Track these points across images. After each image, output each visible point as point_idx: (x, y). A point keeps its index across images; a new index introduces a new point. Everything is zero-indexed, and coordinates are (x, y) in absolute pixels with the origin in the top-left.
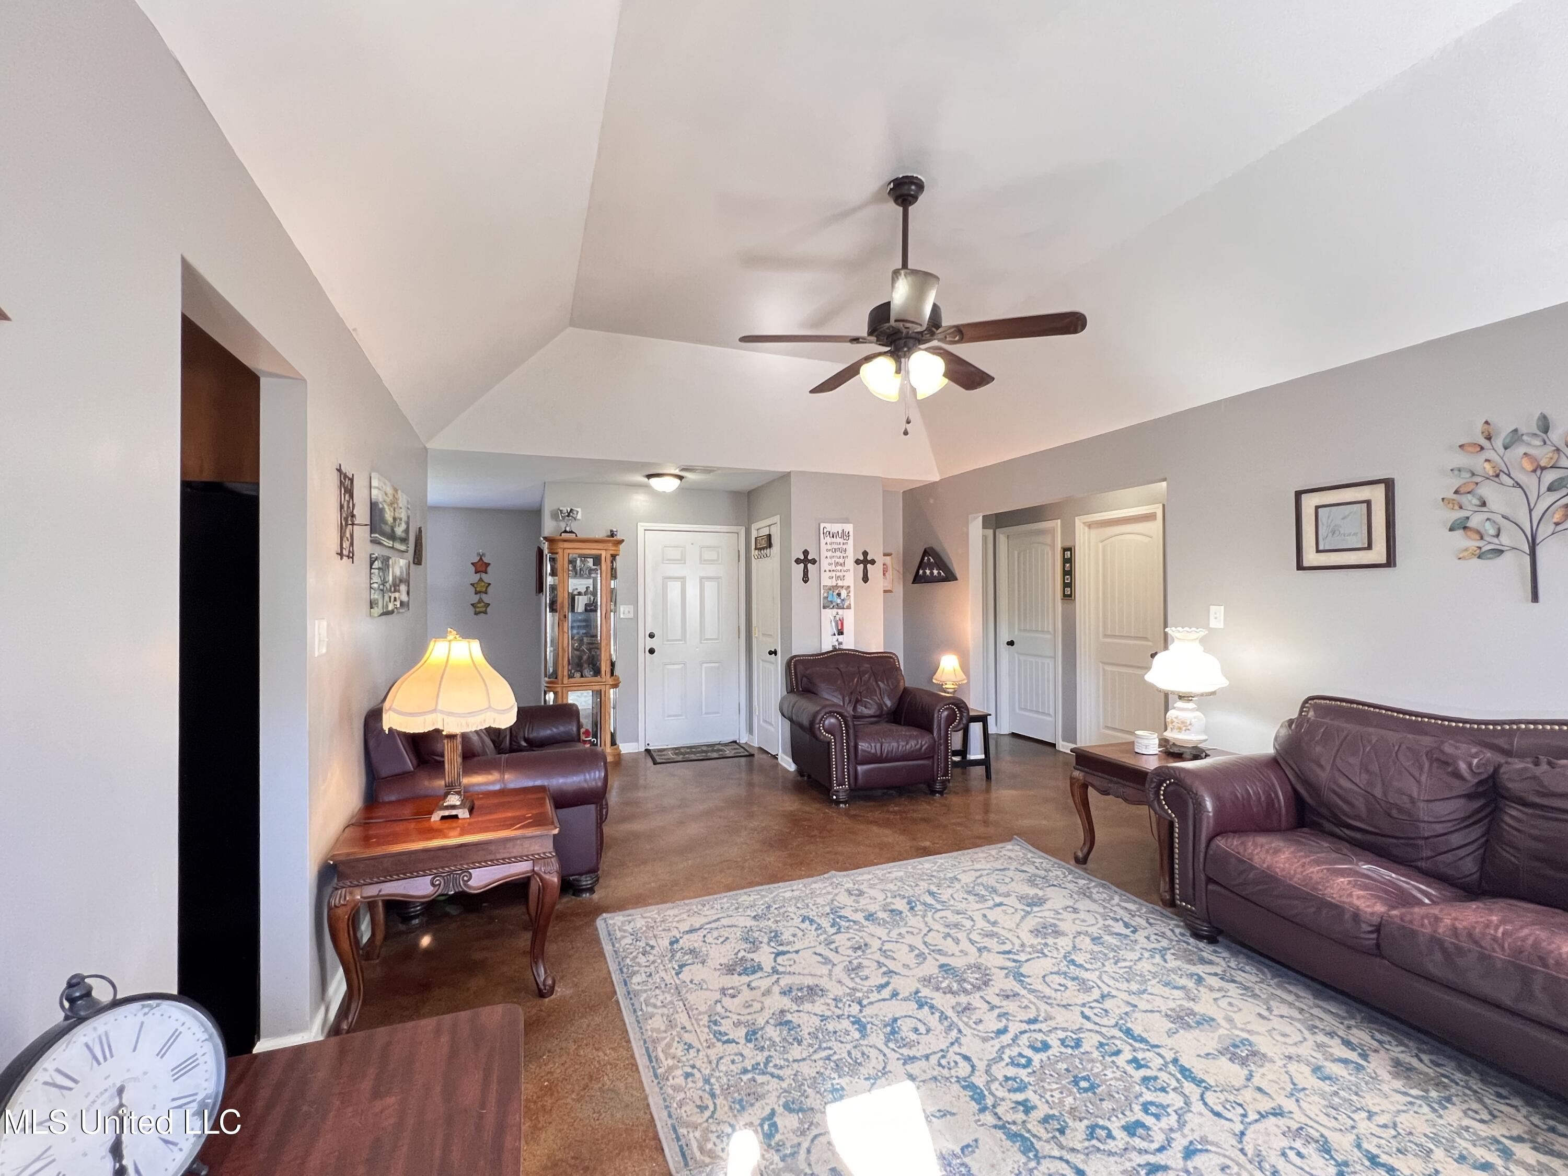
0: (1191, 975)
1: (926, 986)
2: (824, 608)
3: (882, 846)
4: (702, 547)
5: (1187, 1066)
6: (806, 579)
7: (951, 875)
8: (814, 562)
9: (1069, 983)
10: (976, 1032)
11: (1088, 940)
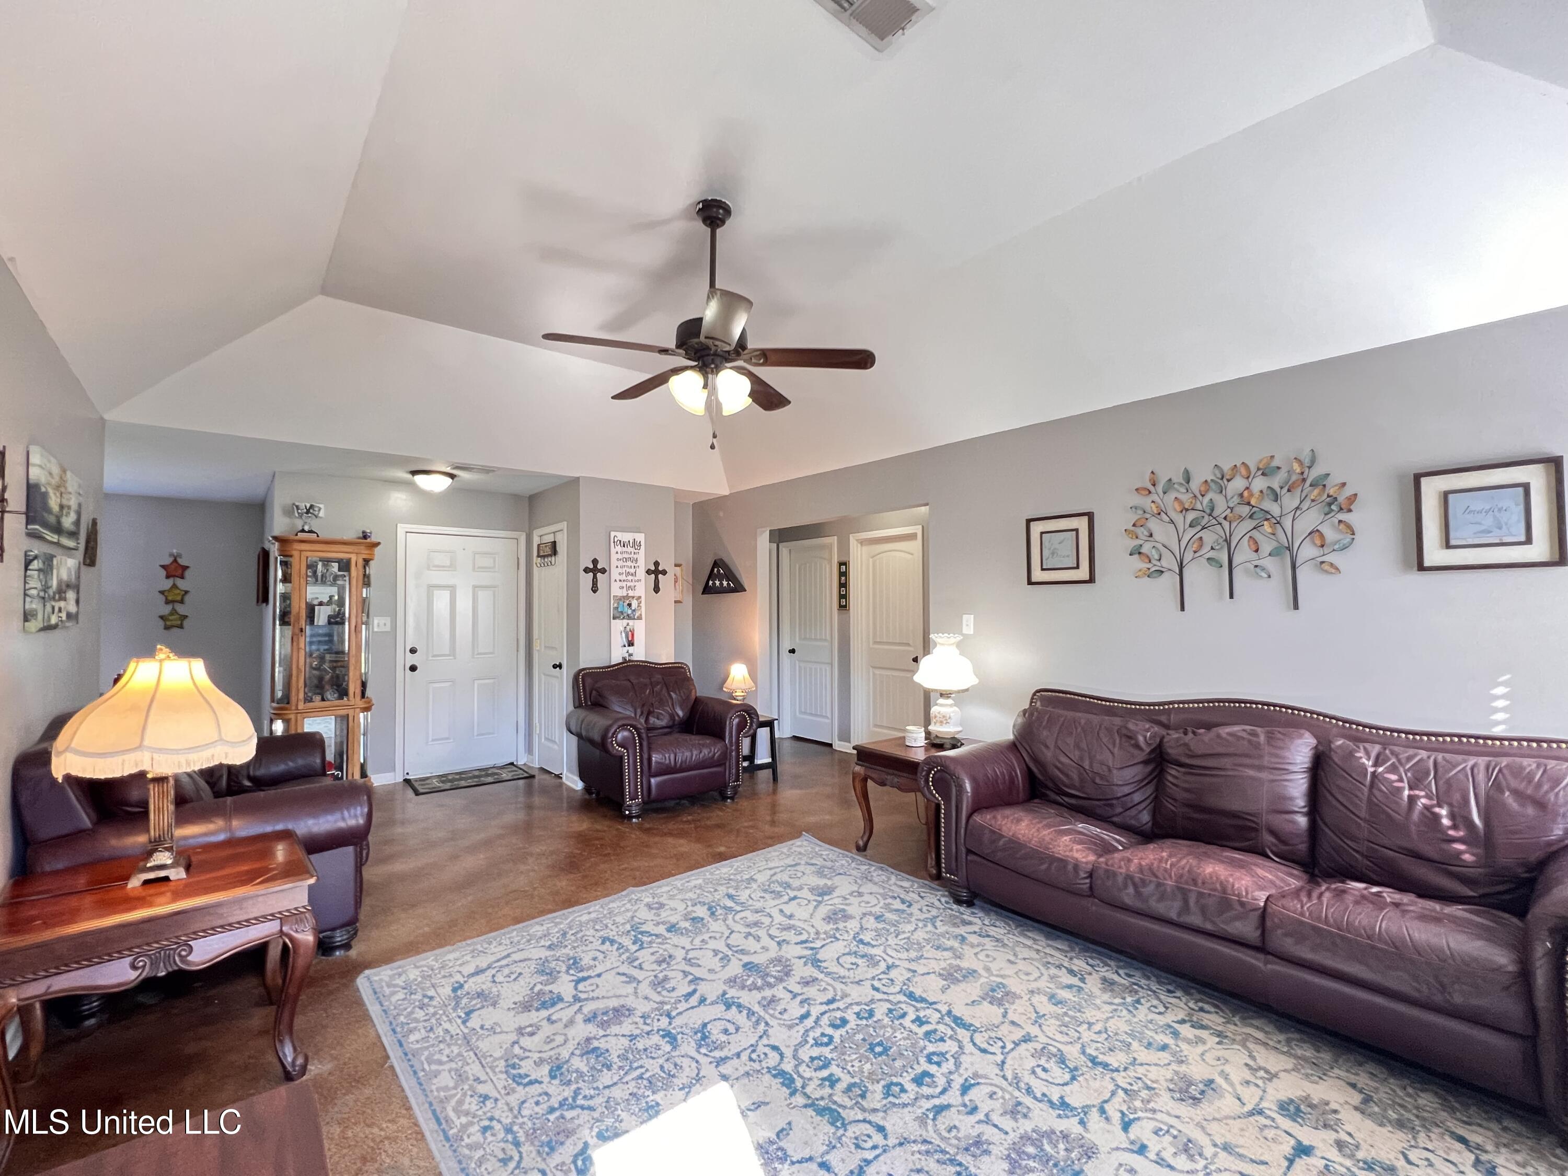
0: (956, 937)
1: (732, 987)
2: (614, 618)
3: (679, 857)
4: (475, 553)
5: (959, 1015)
6: (595, 589)
7: (747, 877)
8: (603, 571)
9: (860, 961)
10: (782, 1022)
11: (872, 919)
